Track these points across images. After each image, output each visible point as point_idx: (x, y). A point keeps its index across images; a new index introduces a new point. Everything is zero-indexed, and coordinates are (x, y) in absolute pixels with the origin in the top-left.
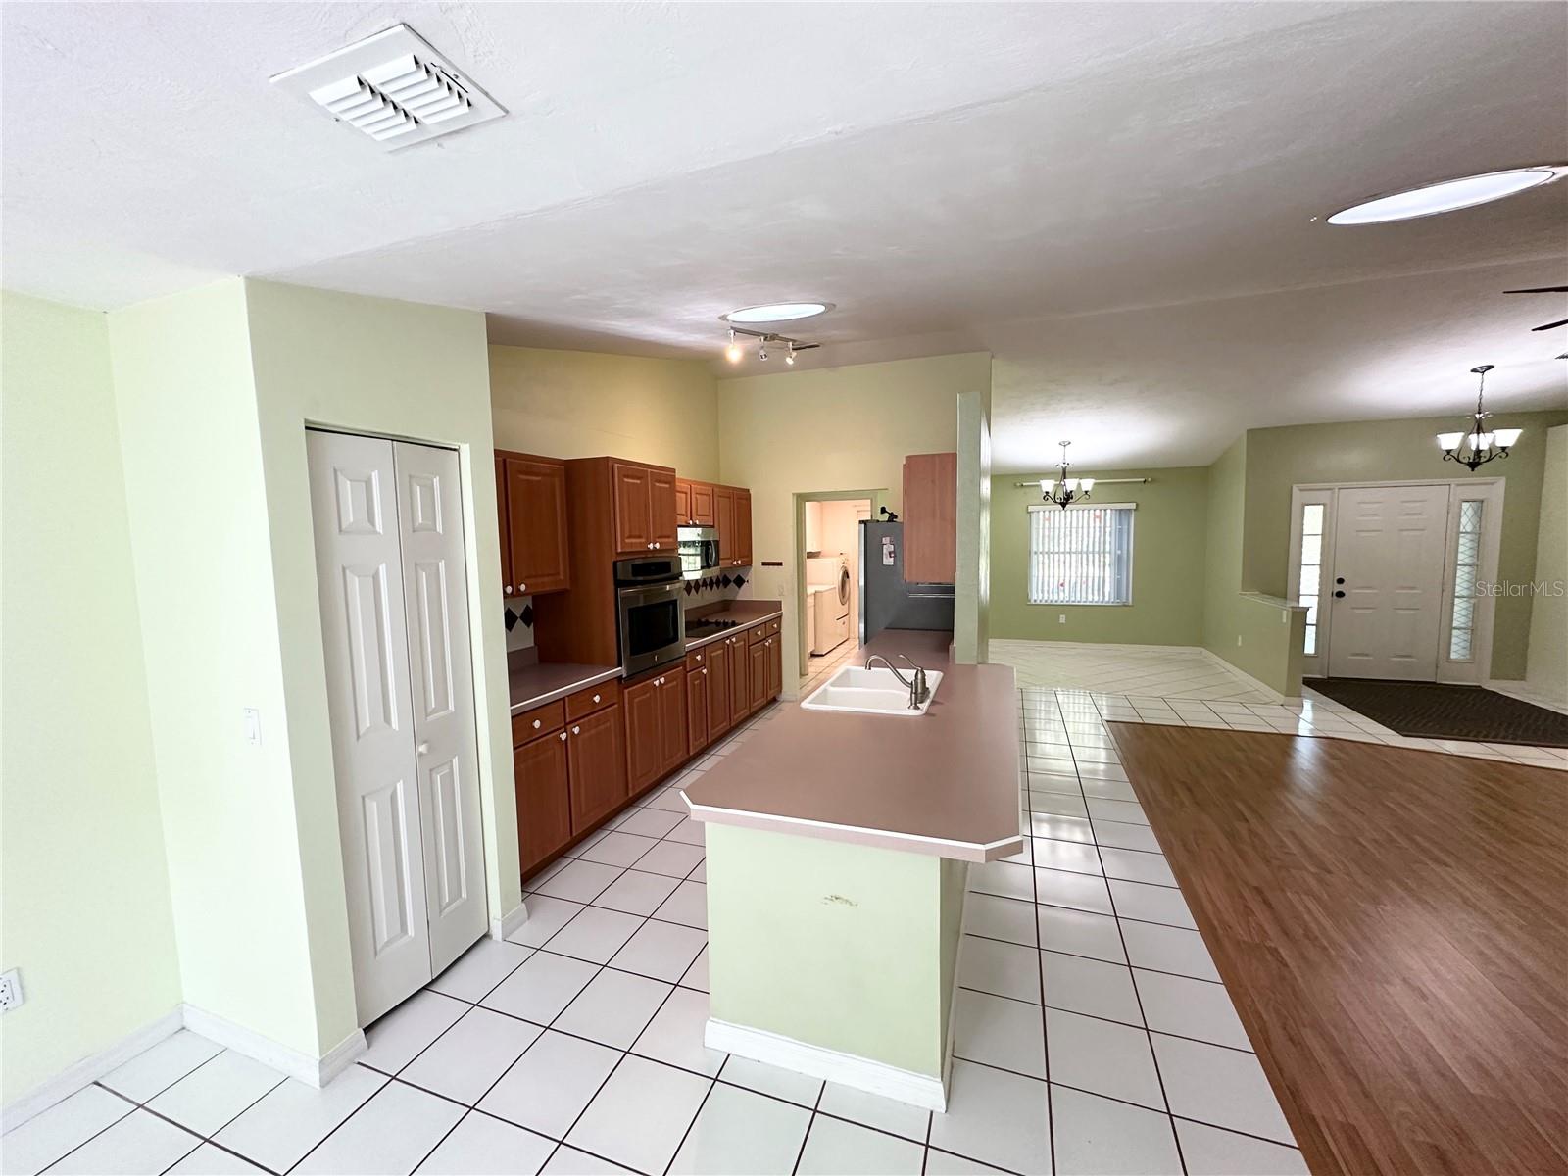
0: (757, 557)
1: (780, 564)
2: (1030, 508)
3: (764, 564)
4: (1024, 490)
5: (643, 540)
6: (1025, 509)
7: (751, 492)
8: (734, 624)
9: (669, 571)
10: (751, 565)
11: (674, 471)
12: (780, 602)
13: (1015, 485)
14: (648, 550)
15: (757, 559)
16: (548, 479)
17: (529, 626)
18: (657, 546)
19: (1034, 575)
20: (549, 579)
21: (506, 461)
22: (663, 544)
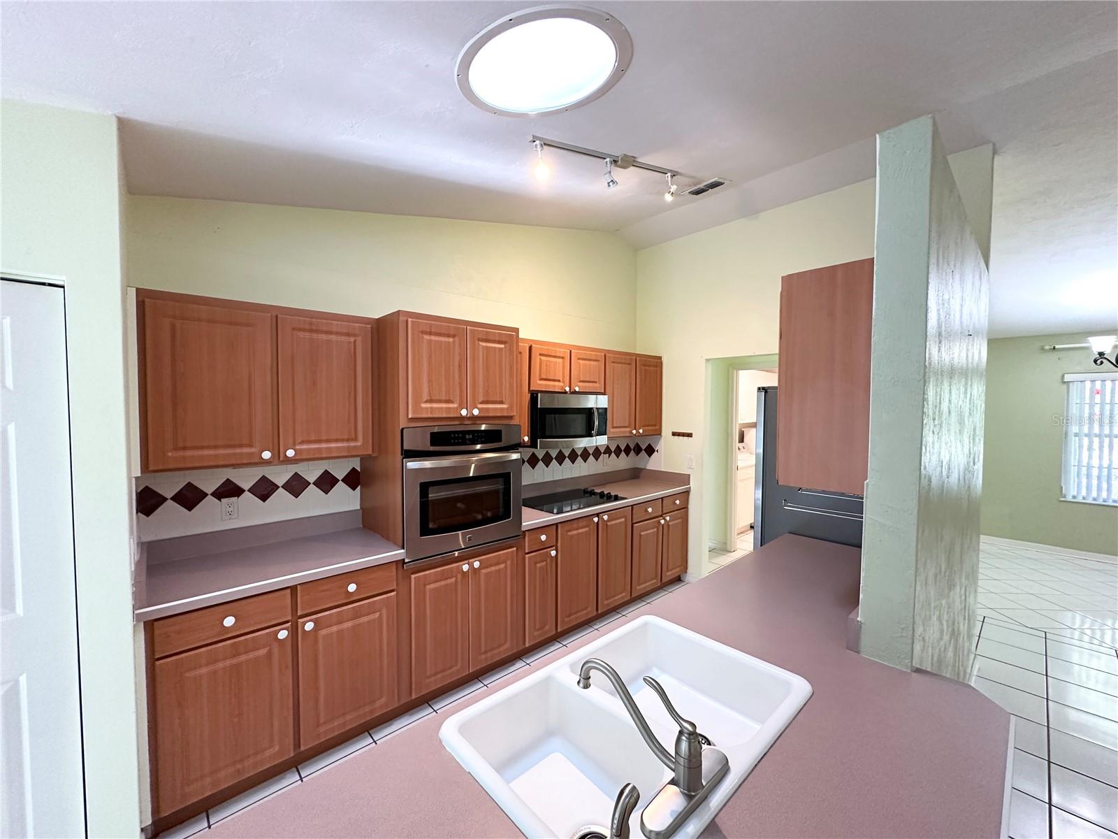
0: (667, 428)
1: (690, 435)
2: (1067, 378)
3: (674, 434)
4: (1055, 355)
5: (455, 405)
6: (1059, 378)
7: (664, 360)
8: (616, 498)
9: (500, 440)
10: (660, 434)
11: (517, 330)
12: (689, 475)
13: (1042, 349)
14: (462, 418)
15: (667, 430)
16: (344, 338)
17: (354, 489)
18: (476, 412)
19: (1073, 464)
20: (340, 445)
21: (277, 318)
22: (487, 409)
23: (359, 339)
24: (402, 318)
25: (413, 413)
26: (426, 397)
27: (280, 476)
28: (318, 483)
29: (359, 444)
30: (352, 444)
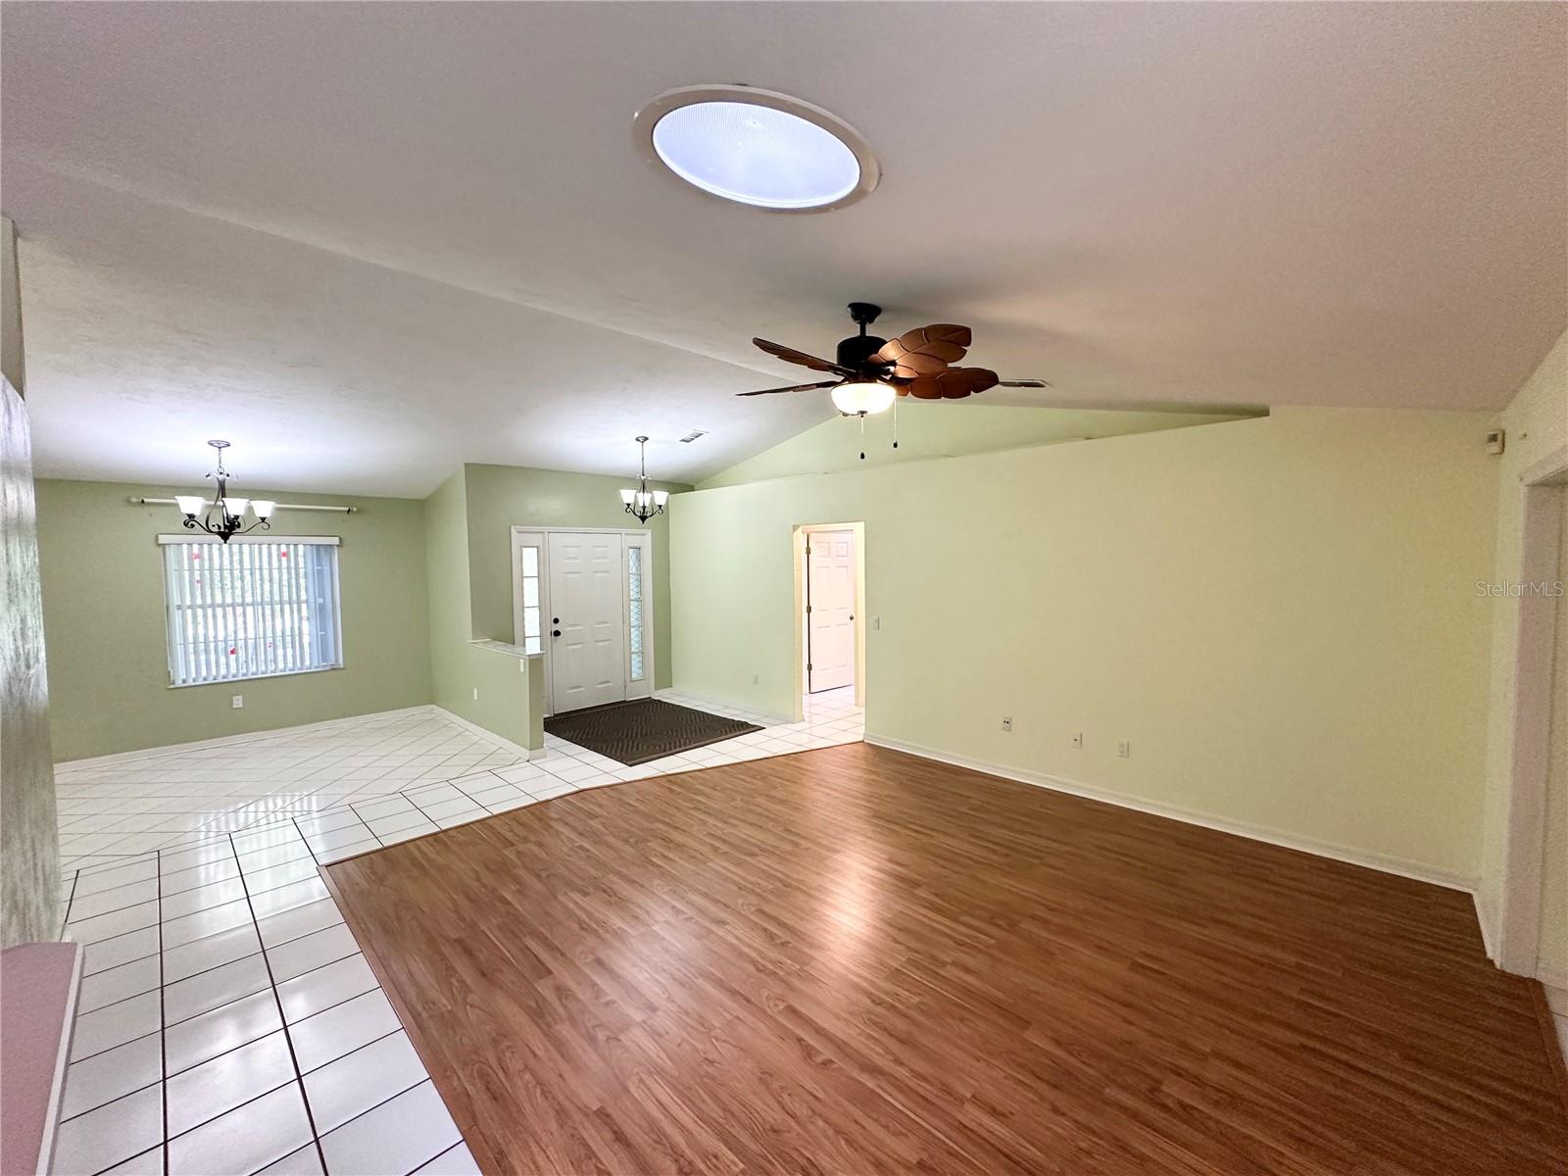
2: (162, 539)
4: (145, 511)
6: (153, 540)
13: (128, 501)
19: (178, 642)
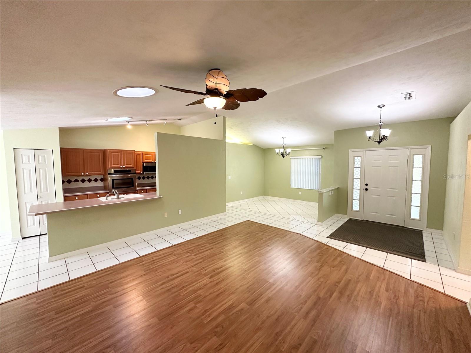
5: (119, 165)
9: (130, 172)
14: (121, 168)
16: (97, 154)
17: (102, 182)
18: (124, 167)
20: (97, 172)
21: (84, 151)
22: (127, 166)
23: (100, 153)
24: (107, 150)
25: (110, 166)
26: (113, 164)
27: (86, 178)
28: (94, 180)
29: (101, 172)
30: (100, 172)
